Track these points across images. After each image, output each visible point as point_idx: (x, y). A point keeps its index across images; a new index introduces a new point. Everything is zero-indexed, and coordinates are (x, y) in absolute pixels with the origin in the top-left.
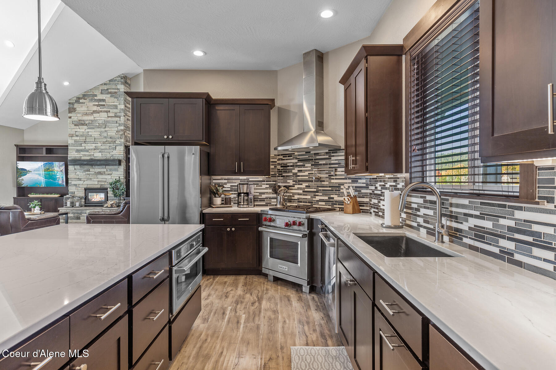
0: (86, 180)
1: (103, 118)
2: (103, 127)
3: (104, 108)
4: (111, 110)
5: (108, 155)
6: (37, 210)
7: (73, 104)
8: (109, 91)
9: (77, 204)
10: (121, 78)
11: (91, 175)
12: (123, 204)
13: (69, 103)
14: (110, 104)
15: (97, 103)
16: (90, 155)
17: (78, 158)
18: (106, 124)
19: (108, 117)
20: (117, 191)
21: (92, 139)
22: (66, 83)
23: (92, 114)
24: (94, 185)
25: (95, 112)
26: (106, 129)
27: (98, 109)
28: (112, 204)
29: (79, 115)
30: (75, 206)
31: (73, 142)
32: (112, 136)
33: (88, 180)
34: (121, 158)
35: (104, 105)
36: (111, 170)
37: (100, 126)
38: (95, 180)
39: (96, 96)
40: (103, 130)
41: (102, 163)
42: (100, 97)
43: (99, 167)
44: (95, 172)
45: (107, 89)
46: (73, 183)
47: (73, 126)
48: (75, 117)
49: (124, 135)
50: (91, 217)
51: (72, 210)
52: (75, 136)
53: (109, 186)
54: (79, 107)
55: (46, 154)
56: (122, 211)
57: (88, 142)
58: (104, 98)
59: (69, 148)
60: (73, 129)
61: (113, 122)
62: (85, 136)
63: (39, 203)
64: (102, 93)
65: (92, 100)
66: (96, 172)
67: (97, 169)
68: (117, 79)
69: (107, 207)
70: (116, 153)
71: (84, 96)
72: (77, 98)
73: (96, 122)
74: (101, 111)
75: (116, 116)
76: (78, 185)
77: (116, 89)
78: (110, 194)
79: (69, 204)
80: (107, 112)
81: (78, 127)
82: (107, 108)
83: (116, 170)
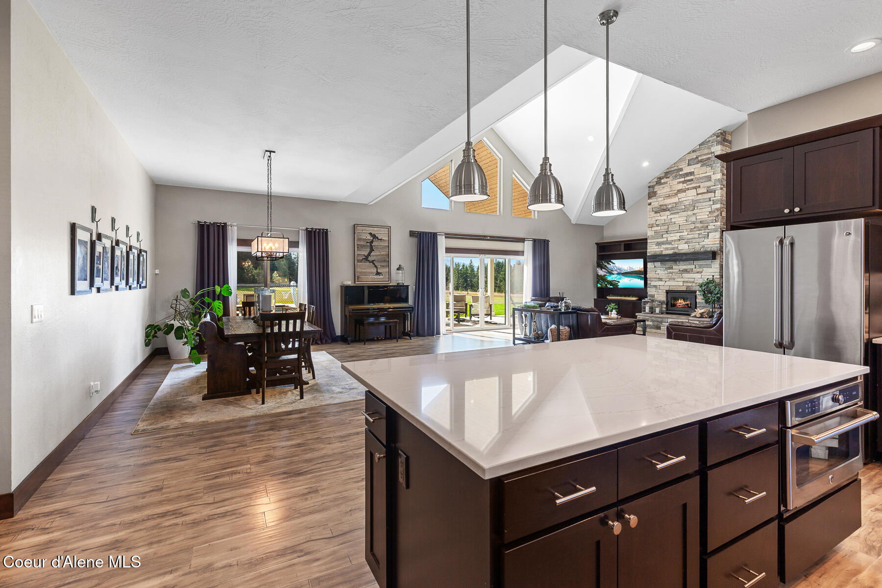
0: (668, 280)
1: (690, 198)
2: (691, 210)
3: (691, 184)
4: (702, 185)
5: (697, 247)
6: (614, 314)
7: (653, 187)
8: (699, 158)
9: (658, 310)
10: (718, 137)
11: (674, 274)
12: (717, 314)
13: (649, 187)
14: (701, 176)
16: (673, 249)
17: (658, 253)
18: (695, 205)
19: (697, 194)
20: (709, 295)
21: (675, 227)
22: (646, 164)
23: (676, 194)
24: (678, 287)
25: (680, 191)
26: (695, 212)
27: (685, 186)
28: (703, 313)
29: (660, 199)
30: (655, 312)
31: (653, 233)
32: (703, 220)
33: (670, 281)
34: (715, 249)
35: (692, 180)
36: (700, 266)
37: (686, 209)
38: (679, 280)
39: (681, 170)
40: (690, 213)
41: (688, 257)
42: (687, 170)
43: (685, 263)
44: (680, 270)
45: (697, 158)
46: (653, 283)
47: (653, 214)
48: (656, 202)
49: (721, 215)
50: (671, 328)
51: (651, 317)
52: (655, 225)
53: (697, 288)
54: (660, 189)
55: (624, 250)
56: (715, 324)
57: (671, 232)
58: (693, 170)
59: (648, 241)
60: (652, 218)
61: (704, 200)
62: (667, 224)
63: (616, 307)
64: (689, 165)
65: (676, 176)
67: (682, 266)
68: (711, 139)
69: (695, 316)
70: (709, 243)
71: (667, 174)
72: (658, 178)
73: (681, 204)
74: (688, 189)
75: (708, 192)
76: (658, 287)
77: (708, 154)
78: (700, 299)
79: (647, 309)
80: (695, 188)
81: (658, 214)
82: (696, 183)
83: (709, 266)
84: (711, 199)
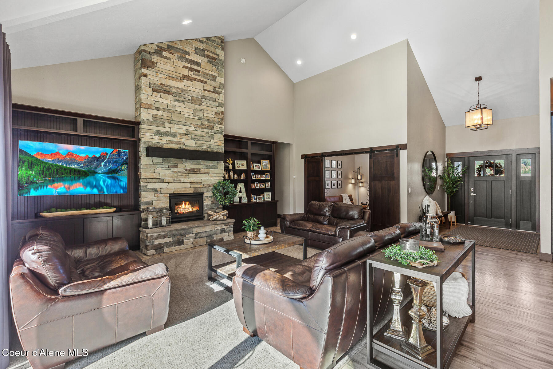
0: (172, 181)
1: (197, 90)
2: (198, 104)
3: (198, 75)
4: (208, 82)
5: (204, 146)
7: (151, 54)
8: (206, 53)
9: (164, 221)
11: (179, 174)
13: (144, 51)
14: (207, 71)
15: (189, 65)
16: (178, 143)
17: (159, 146)
18: (202, 100)
19: (204, 90)
21: (181, 117)
22: (187, 22)
23: (181, 79)
24: (185, 189)
25: (185, 77)
26: (202, 107)
27: (190, 74)
29: (160, 75)
30: (161, 223)
31: (150, 118)
32: (210, 118)
33: (175, 182)
34: (220, 151)
35: (199, 71)
36: (208, 167)
37: (193, 101)
38: (186, 181)
39: (188, 54)
40: (197, 107)
41: (196, 155)
42: (193, 57)
43: (192, 161)
44: (186, 170)
45: (203, 50)
46: (150, 186)
47: (150, 91)
48: (153, 77)
52: (154, 108)
53: (206, 190)
54: (161, 62)
57: (176, 122)
58: (200, 61)
59: (142, 126)
60: (151, 96)
61: (212, 99)
62: (170, 111)
64: (196, 53)
65: (181, 57)
66: (188, 169)
67: (190, 165)
68: (216, 40)
70: (216, 144)
71: (170, 48)
72: (157, 46)
73: (187, 93)
74: (195, 79)
75: (215, 92)
76: (159, 190)
77: (214, 53)
78: (207, 201)
79: (151, 222)
80: (203, 82)
81: (158, 95)
82: (204, 77)
83: (215, 167)
84: (216, 100)
